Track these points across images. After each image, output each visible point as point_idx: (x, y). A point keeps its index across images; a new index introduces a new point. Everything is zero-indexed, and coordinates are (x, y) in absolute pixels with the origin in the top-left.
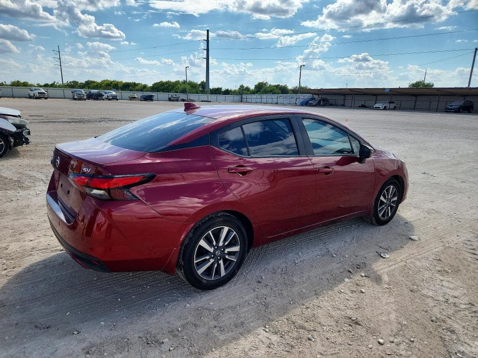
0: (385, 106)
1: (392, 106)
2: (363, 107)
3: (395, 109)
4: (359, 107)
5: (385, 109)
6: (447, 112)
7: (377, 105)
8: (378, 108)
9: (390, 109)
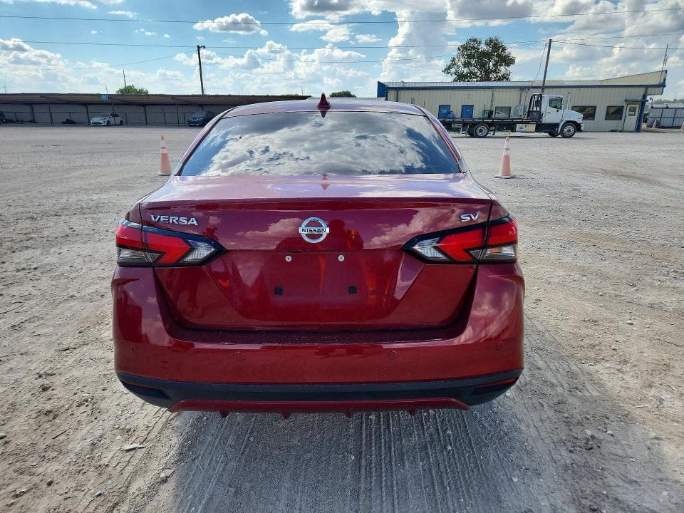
0: (108, 121)
1: (118, 120)
2: (70, 123)
3: (121, 124)
4: (63, 123)
5: (109, 125)
6: (191, 126)
7: (95, 120)
8: (97, 125)
9: (115, 125)
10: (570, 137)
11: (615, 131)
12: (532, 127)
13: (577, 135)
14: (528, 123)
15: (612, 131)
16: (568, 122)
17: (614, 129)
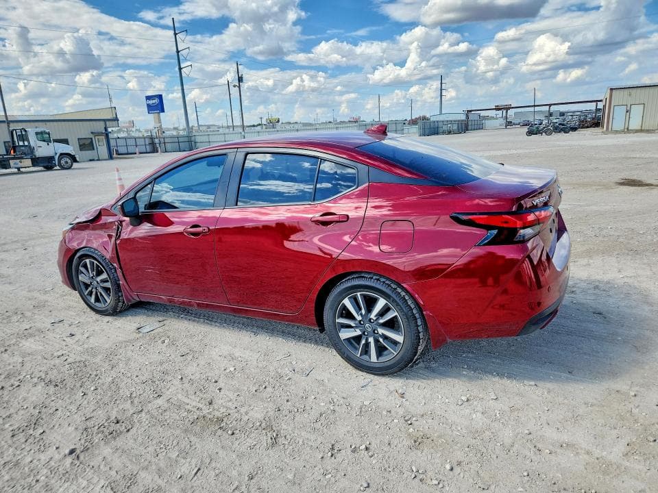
10: (70, 168)
11: (93, 160)
12: (28, 162)
13: (75, 165)
14: (22, 158)
15: (91, 160)
16: (61, 154)
17: (91, 158)
